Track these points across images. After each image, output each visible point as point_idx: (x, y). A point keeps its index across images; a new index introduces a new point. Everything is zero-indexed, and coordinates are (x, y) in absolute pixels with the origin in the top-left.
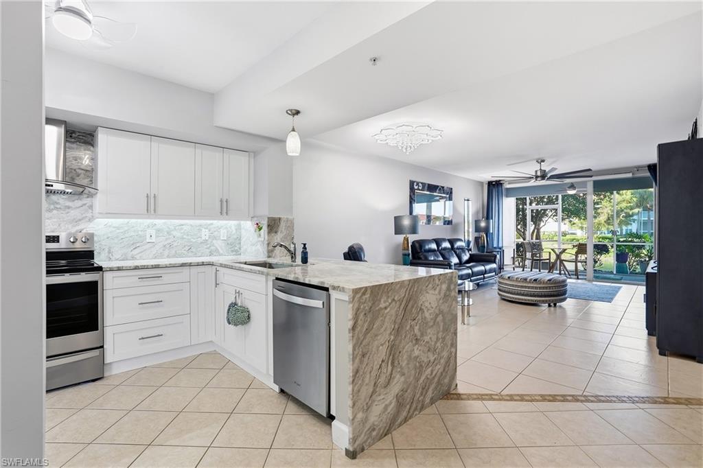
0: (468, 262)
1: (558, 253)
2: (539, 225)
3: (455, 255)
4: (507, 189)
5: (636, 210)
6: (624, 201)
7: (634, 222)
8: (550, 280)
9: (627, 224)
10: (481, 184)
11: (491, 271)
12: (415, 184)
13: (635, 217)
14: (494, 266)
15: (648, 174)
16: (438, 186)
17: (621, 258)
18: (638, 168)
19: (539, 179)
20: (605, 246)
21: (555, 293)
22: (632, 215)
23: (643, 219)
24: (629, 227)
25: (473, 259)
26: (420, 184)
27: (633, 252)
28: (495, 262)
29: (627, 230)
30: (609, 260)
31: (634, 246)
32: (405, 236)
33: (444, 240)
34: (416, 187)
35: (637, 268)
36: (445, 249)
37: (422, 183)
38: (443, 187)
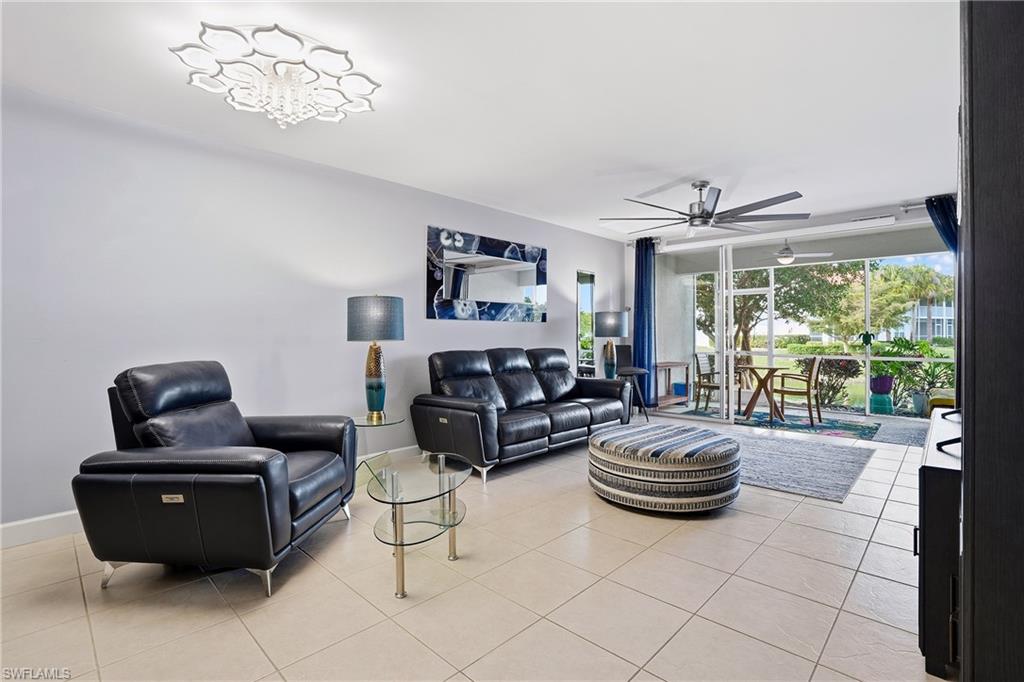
0: (570, 396)
1: (763, 377)
2: (747, 325)
3: (536, 383)
4: (665, 256)
5: (909, 304)
6: (891, 289)
7: (907, 322)
8: (689, 455)
9: (896, 325)
10: (620, 247)
11: (607, 417)
12: (444, 235)
13: (908, 314)
14: (618, 405)
15: (927, 221)
16: (509, 244)
17: (880, 385)
18: (907, 207)
19: (697, 222)
20: (853, 363)
21: (703, 487)
22: (905, 311)
23: (920, 317)
24: (900, 330)
25: (582, 389)
26: (458, 237)
27: (901, 373)
28: (620, 398)
29: (896, 334)
30: (858, 388)
31: (902, 363)
32: (371, 343)
33: (516, 352)
34: (446, 242)
35: (908, 402)
36: (516, 370)
37: (462, 234)
38: (522, 246)
